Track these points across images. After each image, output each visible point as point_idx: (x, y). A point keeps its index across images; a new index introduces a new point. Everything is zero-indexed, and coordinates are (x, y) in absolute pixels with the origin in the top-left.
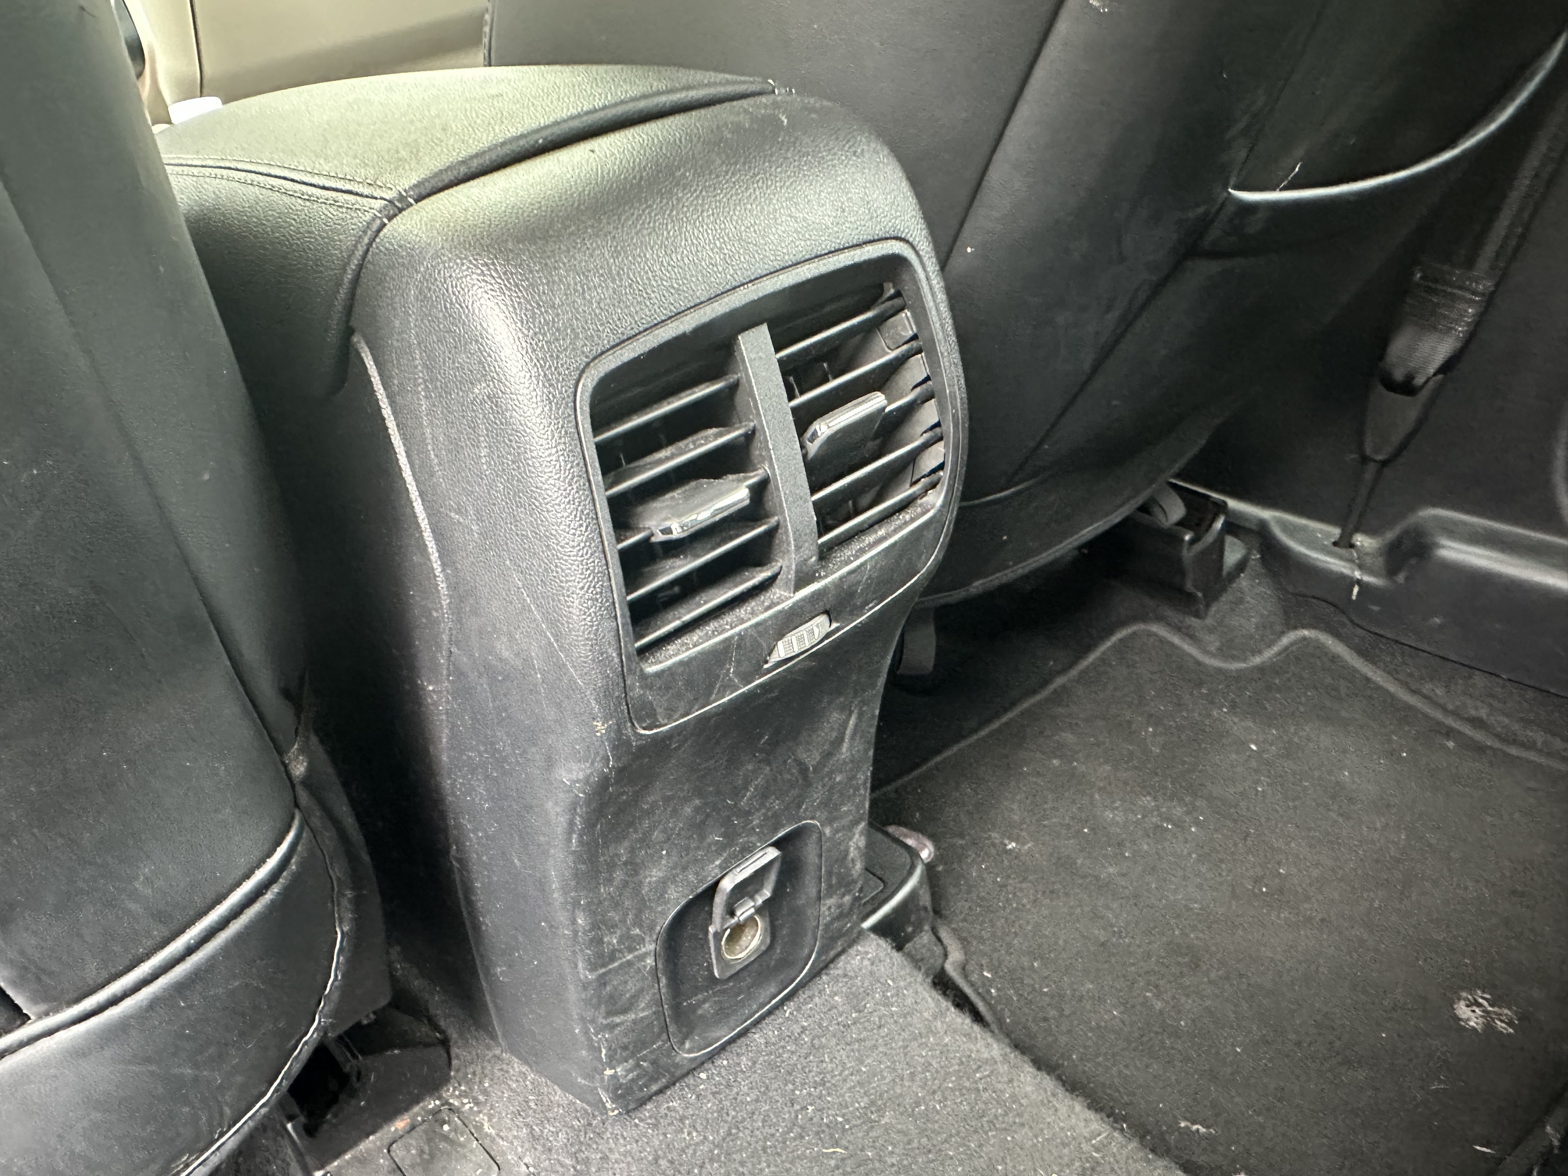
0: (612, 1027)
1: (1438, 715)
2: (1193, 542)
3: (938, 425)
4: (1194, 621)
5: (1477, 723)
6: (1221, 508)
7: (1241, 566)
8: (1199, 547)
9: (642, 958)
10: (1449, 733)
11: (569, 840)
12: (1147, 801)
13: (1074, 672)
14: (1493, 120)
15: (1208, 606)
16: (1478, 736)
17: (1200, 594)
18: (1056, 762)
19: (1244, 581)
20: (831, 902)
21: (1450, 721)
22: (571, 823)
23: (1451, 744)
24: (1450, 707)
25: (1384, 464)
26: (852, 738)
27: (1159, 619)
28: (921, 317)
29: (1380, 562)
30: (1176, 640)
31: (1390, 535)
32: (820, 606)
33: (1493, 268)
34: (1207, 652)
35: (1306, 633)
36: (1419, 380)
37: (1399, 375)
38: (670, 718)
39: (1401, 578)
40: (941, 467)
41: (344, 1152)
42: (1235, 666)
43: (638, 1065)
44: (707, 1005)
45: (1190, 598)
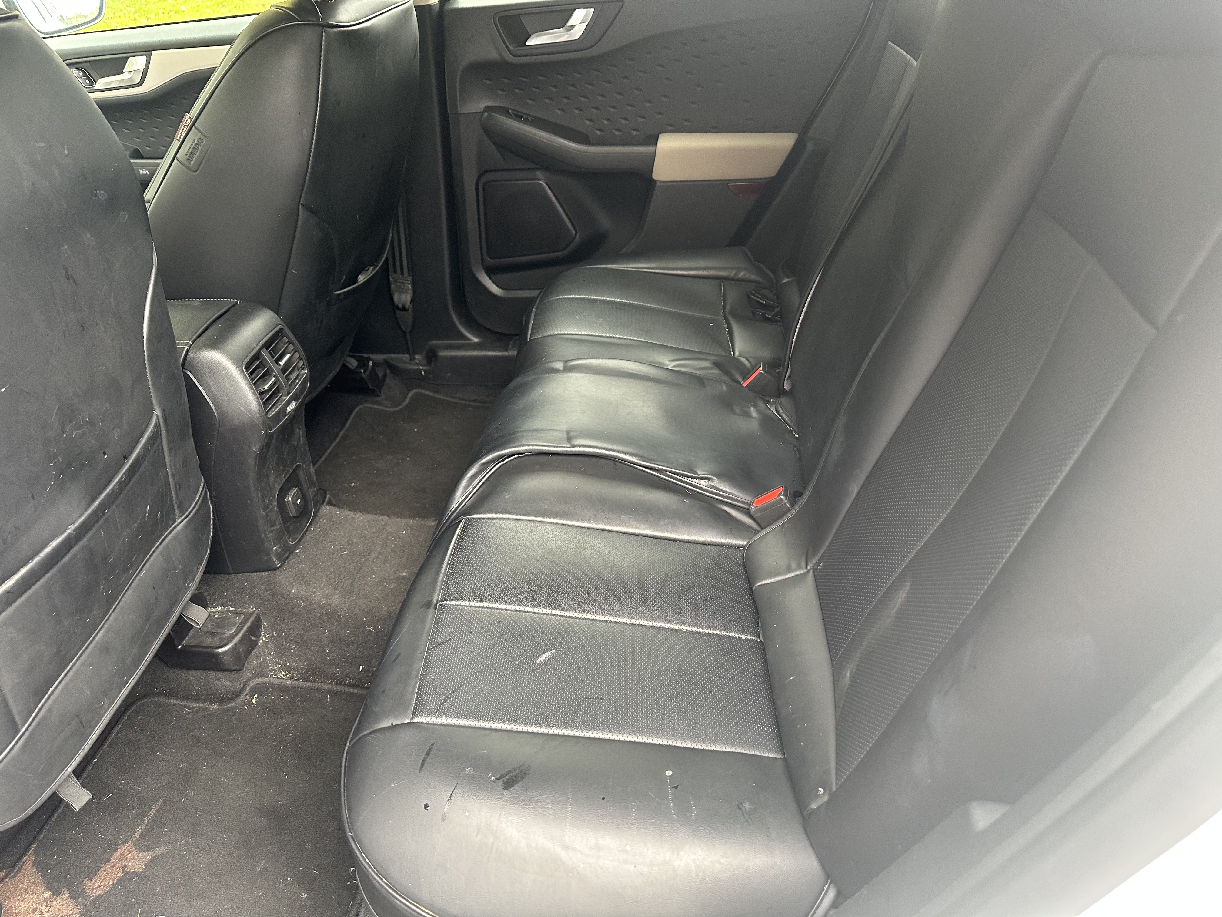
0: (272, 531)
1: (463, 402)
2: (365, 372)
3: (300, 356)
4: (377, 399)
5: (475, 401)
6: (369, 359)
7: (385, 376)
8: (367, 373)
9: (274, 507)
10: (469, 406)
11: (255, 468)
12: (389, 457)
13: (346, 428)
14: (383, 257)
15: (380, 392)
16: (477, 404)
17: (375, 388)
18: (354, 457)
19: (388, 380)
20: (312, 490)
21: (467, 403)
22: (256, 463)
23: (470, 409)
24: (466, 399)
25: (411, 332)
26: (302, 437)
27: (367, 401)
28: (288, 337)
29: (425, 362)
30: (375, 406)
31: (424, 353)
32: (293, 398)
33: (409, 273)
34: (386, 407)
35: (415, 391)
36: (407, 307)
37: (400, 306)
38: (274, 428)
39: (433, 365)
40: (304, 365)
41: (185, 637)
42: (398, 409)
43: (281, 546)
44: (291, 527)
45: (373, 391)
